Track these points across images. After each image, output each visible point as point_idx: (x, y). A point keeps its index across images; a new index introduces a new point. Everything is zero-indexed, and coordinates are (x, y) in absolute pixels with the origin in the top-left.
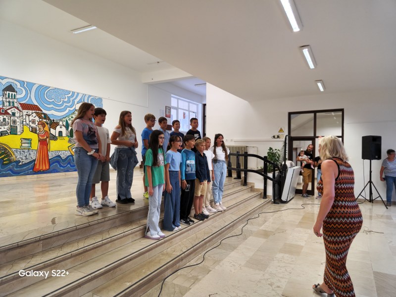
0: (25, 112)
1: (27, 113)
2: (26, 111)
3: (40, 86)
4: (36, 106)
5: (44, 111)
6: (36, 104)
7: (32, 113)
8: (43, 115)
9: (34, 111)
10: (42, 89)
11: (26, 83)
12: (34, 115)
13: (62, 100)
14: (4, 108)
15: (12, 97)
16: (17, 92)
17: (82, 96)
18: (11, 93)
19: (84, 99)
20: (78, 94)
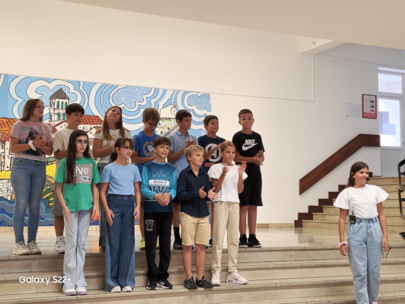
1: (84, 128)
2: (82, 126)
3: (104, 86)
4: (97, 116)
6: (96, 113)
7: (91, 129)
9: (93, 126)
10: (106, 89)
11: (82, 84)
13: (137, 103)
14: (51, 123)
15: (62, 106)
16: (69, 99)
17: (173, 95)
18: (61, 101)
19: (176, 98)
20: (165, 91)
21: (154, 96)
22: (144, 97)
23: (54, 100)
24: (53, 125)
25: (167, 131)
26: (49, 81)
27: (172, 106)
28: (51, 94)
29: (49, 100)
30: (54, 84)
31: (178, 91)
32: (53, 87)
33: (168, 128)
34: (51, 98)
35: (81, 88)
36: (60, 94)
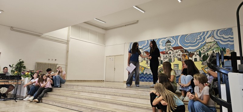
0: (175, 51)
5: (185, 48)
6: (180, 45)
7: (179, 51)
8: (184, 51)
10: (183, 36)
11: (175, 37)
13: (196, 39)
16: (171, 42)
17: (211, 32)
18: (169, 44)
19: (213, 34)
20: (208, 32)
21: (203, 35)
22: (198, 36)
23: (166, 44)
24: (167, 51)
25: (210, 47)
26: (165, 38)
27: (212, 37)
28: (165, 42)
30: (167, 39)
31: (214, 30)
32: (166, 40)
33: (210, 46)
36: (169, 41)
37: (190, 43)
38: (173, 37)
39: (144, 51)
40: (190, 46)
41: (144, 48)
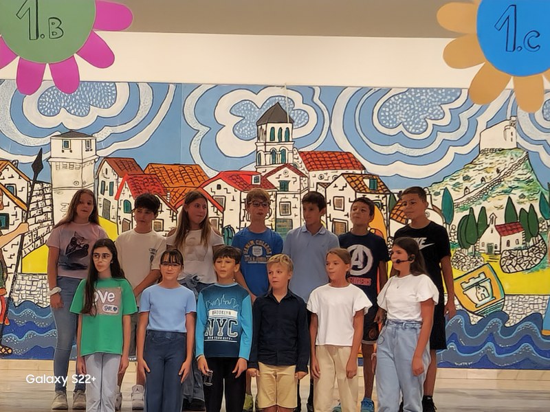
0: (314, 176)
1: (321, 178)
2: (318, 173)
3: (362, 91)
4: (347, 153)
5: (372, 168)
6: (346, 147)
8: (367, 182)
9: (340, 172)
10: (366, 98)
11: (318, 91)
12: (341, 182)
14: (259, 170)
15: (280, 137)
16: (292, 122)
17: (508, 101)
19: (515, 108)
21: (467, 105)
23: (264, 126)
24: (263, 174)
26: (256, 89)
27: (507, 123)
29: (256, 127)
33: (498, 171)
34: (259, 123)
35: (316, 99)
36: (276, 113)
37: (400, 139)
38: (307, 92)
39: (102, 153)
40: (398, 157)
41: (107, 131)
